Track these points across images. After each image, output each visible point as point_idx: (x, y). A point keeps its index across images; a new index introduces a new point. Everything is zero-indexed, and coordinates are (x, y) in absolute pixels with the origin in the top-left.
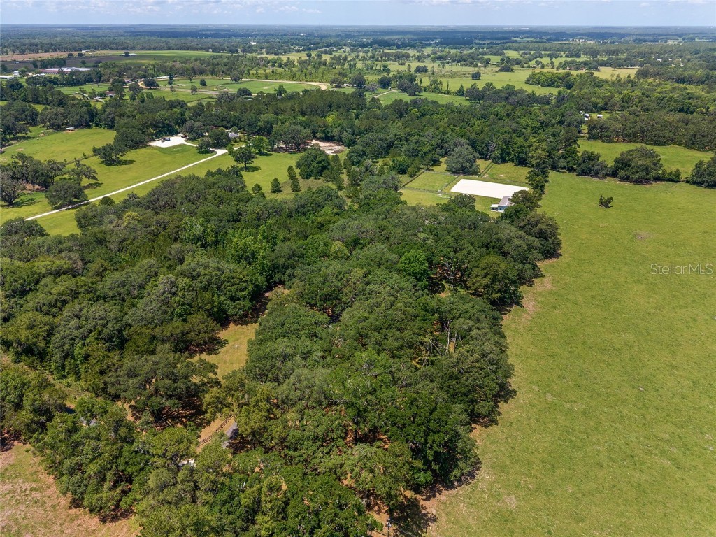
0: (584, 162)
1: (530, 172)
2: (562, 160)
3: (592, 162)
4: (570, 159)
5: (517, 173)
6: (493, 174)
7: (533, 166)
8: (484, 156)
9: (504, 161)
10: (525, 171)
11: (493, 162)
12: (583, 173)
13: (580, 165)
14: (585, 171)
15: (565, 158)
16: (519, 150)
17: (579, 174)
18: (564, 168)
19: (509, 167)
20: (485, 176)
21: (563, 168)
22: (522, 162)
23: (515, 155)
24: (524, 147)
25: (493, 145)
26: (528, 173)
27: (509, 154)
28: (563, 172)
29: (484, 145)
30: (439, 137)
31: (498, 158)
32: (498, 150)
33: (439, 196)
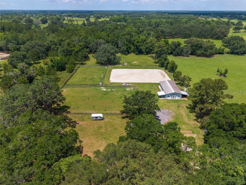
9: (129, 53)
13: (174, 50)
16: (138, 44)
20: (126, 64)
22: (140, 52)
31: (125, 51)
32: (124, 46)
33: (103, 89)
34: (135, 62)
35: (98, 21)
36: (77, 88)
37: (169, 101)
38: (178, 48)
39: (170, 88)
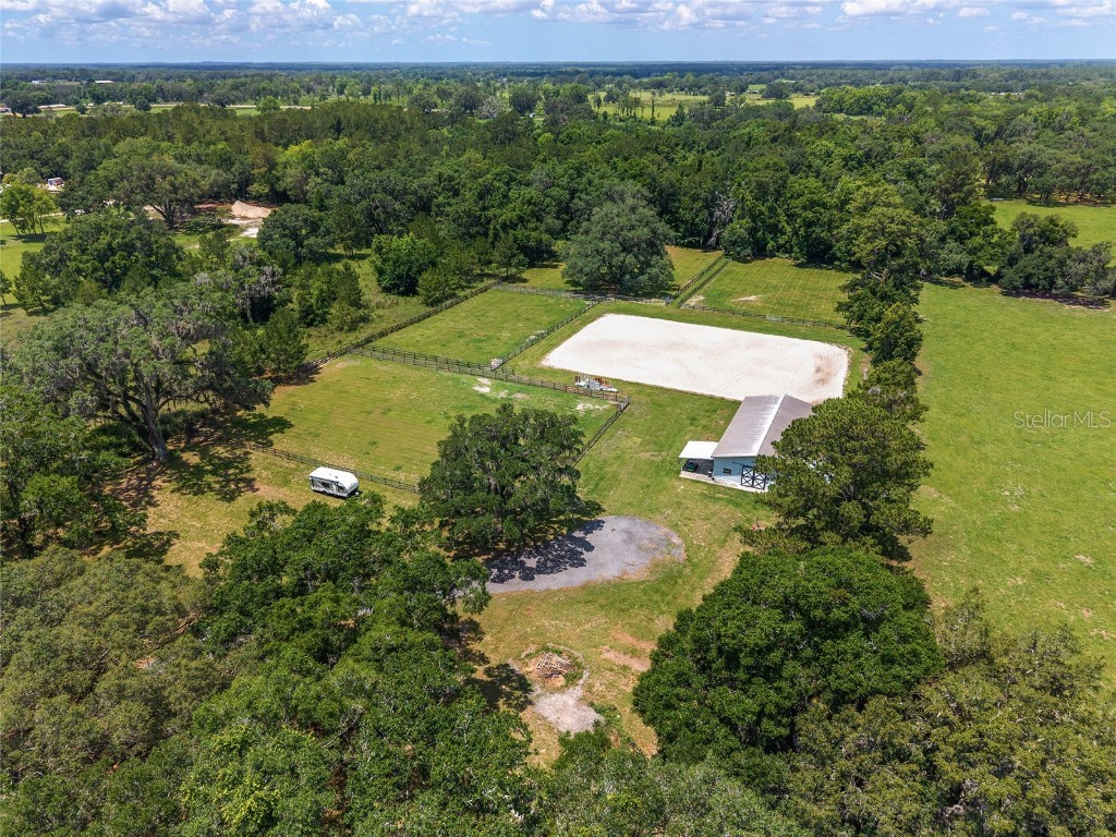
0: (1028, 250)
1: (852, 287)
2: (951, 244)
3: (1058, 252)
4: (978, 240)
5: (803, 288)
6: (721, 294)
7: (857, 266)
8: (698, 237)
9: (760, 252)
10: (831, 285)
11: (727, 255)
12: (1028, 288)
13: (1012, 261)
14: (1033, 281)
15: (961, 239)
16: (809, 214)
17: (1012, 291)
18: (957, 271)
19: (780, 272)
20: (693, 301)
21: (950, 273)
22: (818, 255)
23: (796, 233)
24: (824, 206)
25: (728, 204)
26: (844, 289)
27: (775, 230)
28: (954, 286)
29: (699, 204)
30: (565, 180)
31: (742, 243)
32: (741, 217)
33: (481, 385)
34: (753, 298)
35: (742, 105)
36: (390, 365)
37: (714, 493)
38: (1037, 253)
39: (759, 432)
